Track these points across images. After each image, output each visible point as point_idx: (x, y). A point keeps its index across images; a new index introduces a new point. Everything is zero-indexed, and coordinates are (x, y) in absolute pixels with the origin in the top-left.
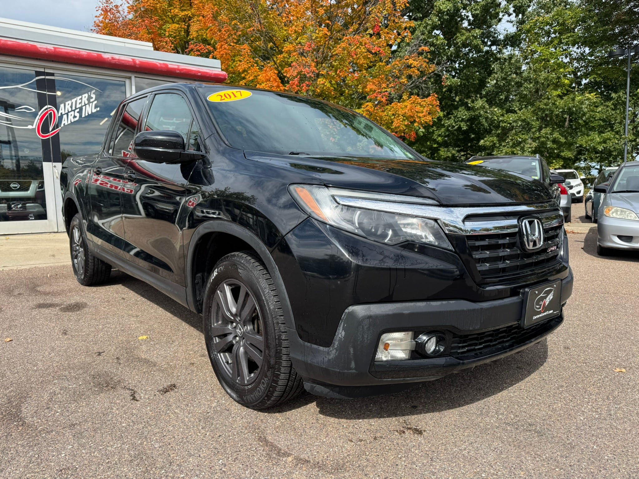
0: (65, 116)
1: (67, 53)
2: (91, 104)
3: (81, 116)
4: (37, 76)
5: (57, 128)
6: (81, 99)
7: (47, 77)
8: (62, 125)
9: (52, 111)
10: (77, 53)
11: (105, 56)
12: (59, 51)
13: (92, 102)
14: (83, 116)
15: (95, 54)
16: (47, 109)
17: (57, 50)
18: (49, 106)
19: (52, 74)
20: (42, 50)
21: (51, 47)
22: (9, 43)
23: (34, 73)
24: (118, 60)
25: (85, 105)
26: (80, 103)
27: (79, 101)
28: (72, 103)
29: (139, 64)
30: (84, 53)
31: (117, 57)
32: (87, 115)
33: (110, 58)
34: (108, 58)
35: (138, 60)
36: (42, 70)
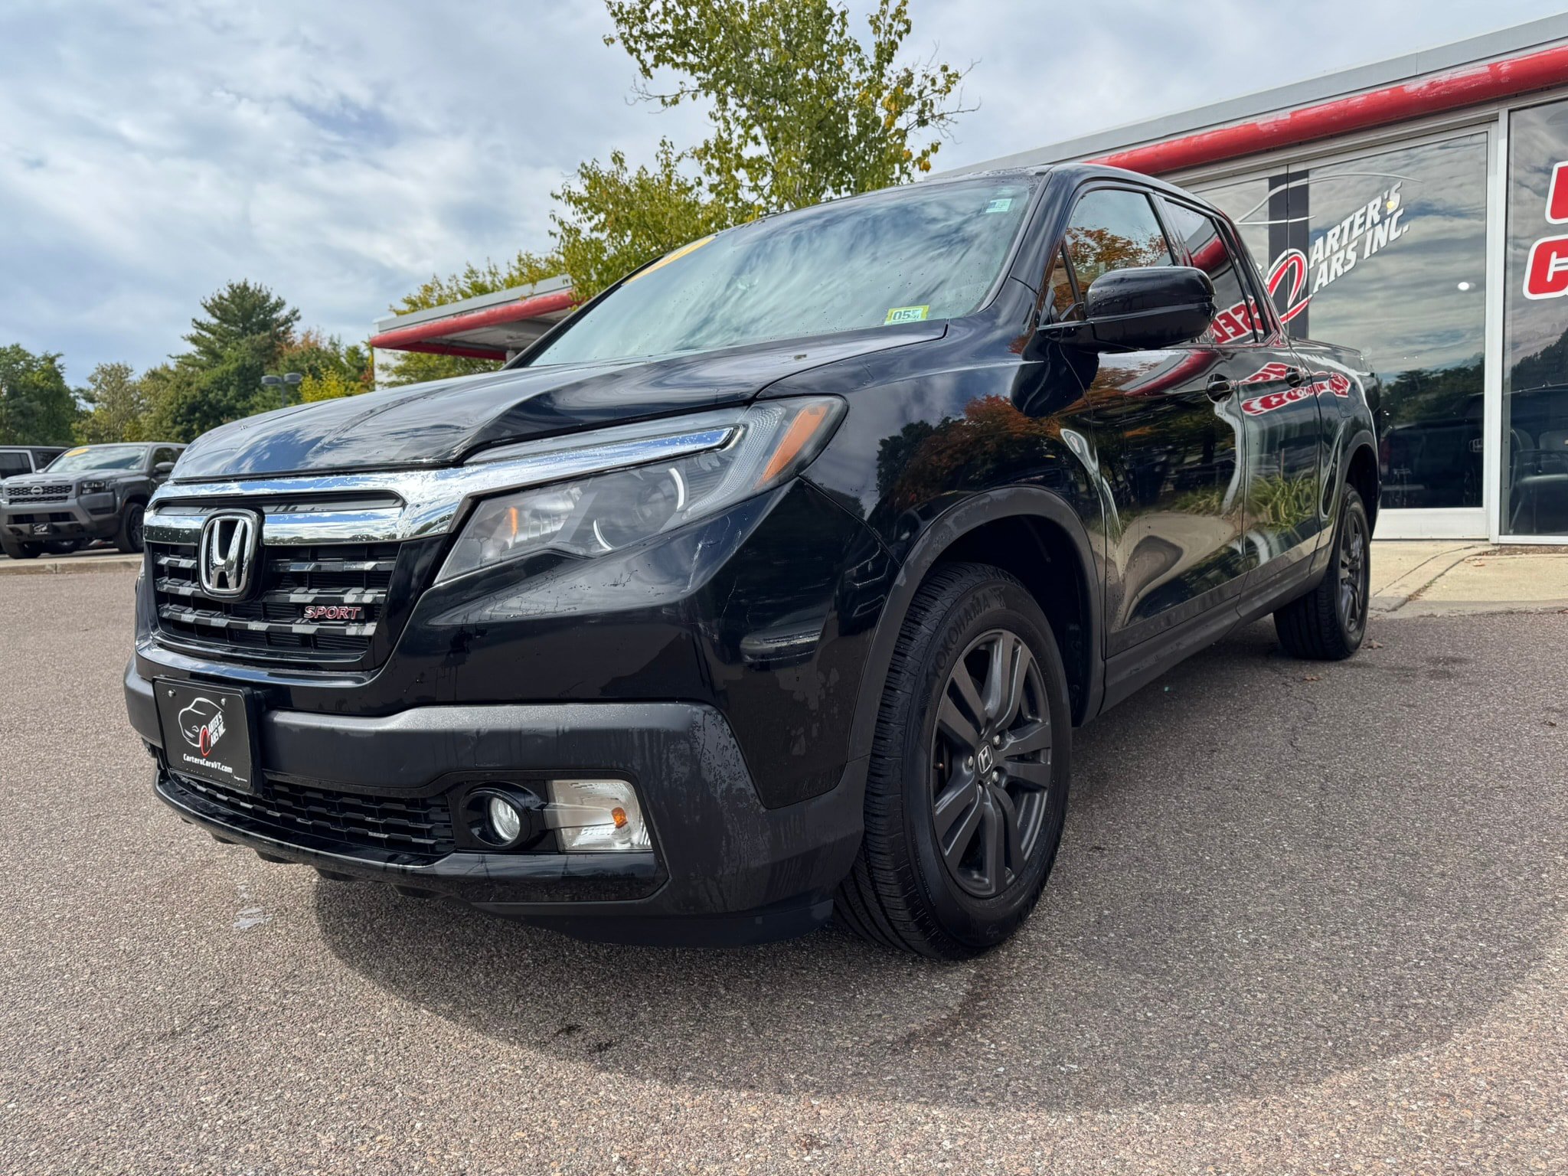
0: (1324, 267)
1: (1319, 115)
2: (1387, 222)
3: (1359, 256)
4: (1271, 188)
5: (1303, 299)
6: (1365, 214)
7: (1292, 185)
8: (1316, 289)
9: (1295, 261)
10: (1342, 105)
11: (1411, 87)
12: (1304, 117)
13: (1391, 215)
14: (1367, 254)
15: (1385, 92)
16: (1286, 258)
17: (1298, 116)
18: (1291, 251)
19: (1305, 174)
20: (1265, 129)
21: (1284, 116)
22: (1206, 138)
23: (1266, 183)
24: (1447, 83)
25: (1373, 225)
26: (1360, 226)
27: (1358, 221)
28: (1342, 231)
29: (1508, 73)
30: (1358, 99)
31: (1444, 77)
32: (1375, 250)
33: (1425, 88)
34: (1419, 89)
35: (1505, 64)
36: (1282, 171)
